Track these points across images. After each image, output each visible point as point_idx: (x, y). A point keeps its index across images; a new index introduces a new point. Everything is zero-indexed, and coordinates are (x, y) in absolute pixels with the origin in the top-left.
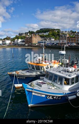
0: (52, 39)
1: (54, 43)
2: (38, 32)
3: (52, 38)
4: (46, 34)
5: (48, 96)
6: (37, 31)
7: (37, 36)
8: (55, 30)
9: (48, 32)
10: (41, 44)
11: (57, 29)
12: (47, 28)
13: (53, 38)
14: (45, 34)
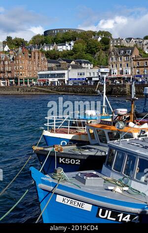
0: (83, 65)
1: (90, 79)
2: (39, 41)
3: (85, 63)
4: (64, 48)
5: (101, 210)
6: (35, 38)
7: (37, 54)
8: (94, 33)
9: (72, 43)
10: (51, 80)
11: (101, 33)
12: (69, 30)
13: (88, 63)
14: (61, 48)
